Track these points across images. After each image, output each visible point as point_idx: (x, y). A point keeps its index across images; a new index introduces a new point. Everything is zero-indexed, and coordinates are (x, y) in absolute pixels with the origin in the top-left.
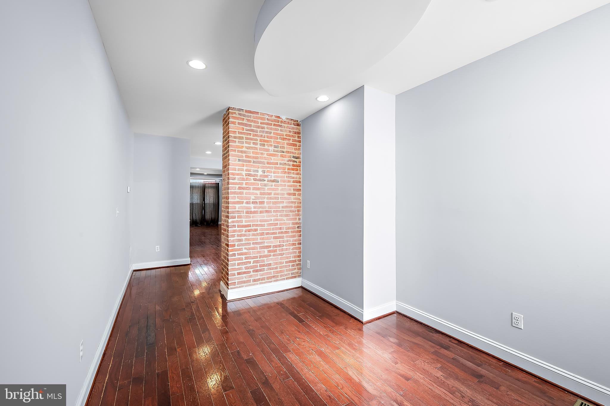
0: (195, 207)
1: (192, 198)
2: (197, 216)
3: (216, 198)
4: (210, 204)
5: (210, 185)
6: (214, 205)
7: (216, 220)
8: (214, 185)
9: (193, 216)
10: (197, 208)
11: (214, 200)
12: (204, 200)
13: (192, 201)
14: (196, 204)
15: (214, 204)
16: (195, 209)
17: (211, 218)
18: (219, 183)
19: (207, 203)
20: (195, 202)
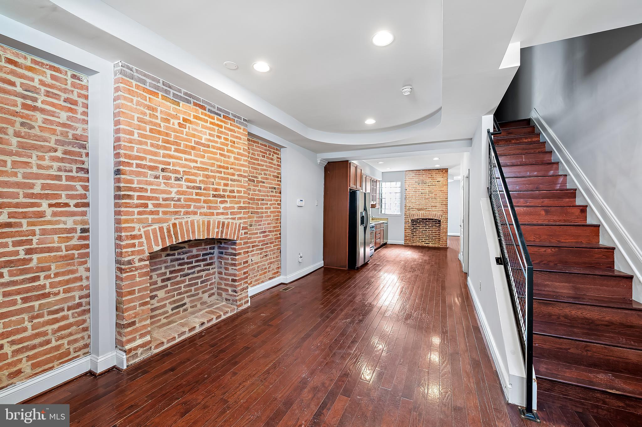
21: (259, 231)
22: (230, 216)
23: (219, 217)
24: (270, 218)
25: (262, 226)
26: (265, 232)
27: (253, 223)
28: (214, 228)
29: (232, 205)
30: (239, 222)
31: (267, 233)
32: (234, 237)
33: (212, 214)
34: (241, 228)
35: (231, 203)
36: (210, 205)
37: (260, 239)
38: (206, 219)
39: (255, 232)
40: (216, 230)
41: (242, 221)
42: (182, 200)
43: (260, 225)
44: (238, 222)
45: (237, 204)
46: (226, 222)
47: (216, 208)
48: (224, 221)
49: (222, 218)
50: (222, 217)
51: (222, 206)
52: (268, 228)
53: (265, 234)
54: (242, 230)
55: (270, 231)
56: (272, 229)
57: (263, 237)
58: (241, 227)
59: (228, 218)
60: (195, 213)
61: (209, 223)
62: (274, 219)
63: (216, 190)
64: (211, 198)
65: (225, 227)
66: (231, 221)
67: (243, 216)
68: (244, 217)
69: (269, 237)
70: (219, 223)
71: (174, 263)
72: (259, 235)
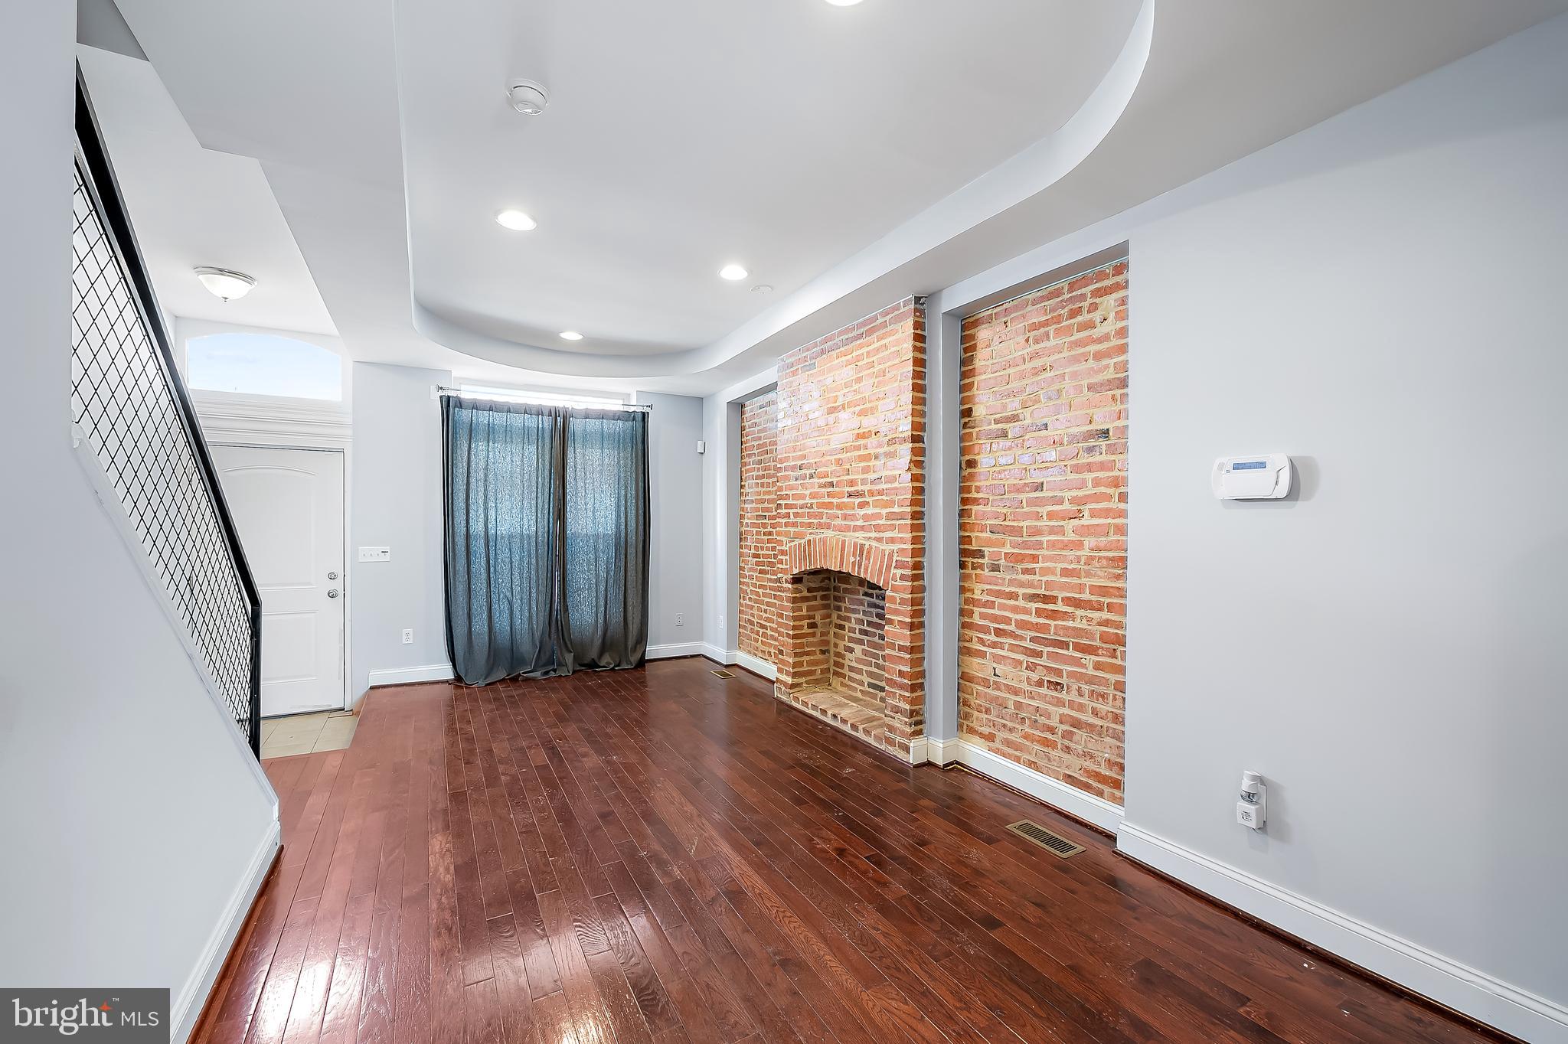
0: (503, 556)
1: (486, 503)
2: (517, 613)
3: (631, 503)
4: (596, 541)
5: (598, 422)
6: (617, 545)
7: (631, 643)
8: (620, 423)
9: (496, 615)
10: (516, 563)
11: (618, 516)
12: (561, 514)
13: (486, 516)
14: (511, 537)
15: (621, 545)
16: (504, 569)
17: (601, 621)
18: (644, 415)
19: (575, 536)
20: (504, 529)
21: (1021, 591)
22: (873, 535)
23: (857, 534)
24: (1079, 553)
25: (1037, 577)
26: (1046, 599)
27: (1002, 562)
28: (848, 556)
29: (877, 510)
30: (890, 547)
31: (1060, 607)
32: (879, 580)
33: (848, 528)
34: (894, 565)
35: (875, 506)
36: (846, 511)
37: (1025, 617)
38: (840, 536)
39: (1008, 590)
40: (852, 559)
41: (896, 547)
42: (815, 506)
43: (1031, 572)
44: (888, 548)
45: (886, 508)
46: (867, 544)
47: (853, 517)
48: (864, 542)
49: (859, 537)
50: (860, 534)
51: (862, 512)
52: (1064, 587)
53: (1050, 607)
54: (895, 568)
55: (1078, 604)
56: (1086, 596)
57: (1039, 613)
58: (894, 561)
59: (870, 538)
60: (828, 526)
61: (844, 542)
62: (1100, 558)
63: (852, 483)
64: (846, 500)
65: (864, 556)
66: (874, 544)
67: (899, 536)
68: (901, 538)
69: (1070, 624)
70: (855, 545)
71: (872, 610)
72: (1021, 603)
